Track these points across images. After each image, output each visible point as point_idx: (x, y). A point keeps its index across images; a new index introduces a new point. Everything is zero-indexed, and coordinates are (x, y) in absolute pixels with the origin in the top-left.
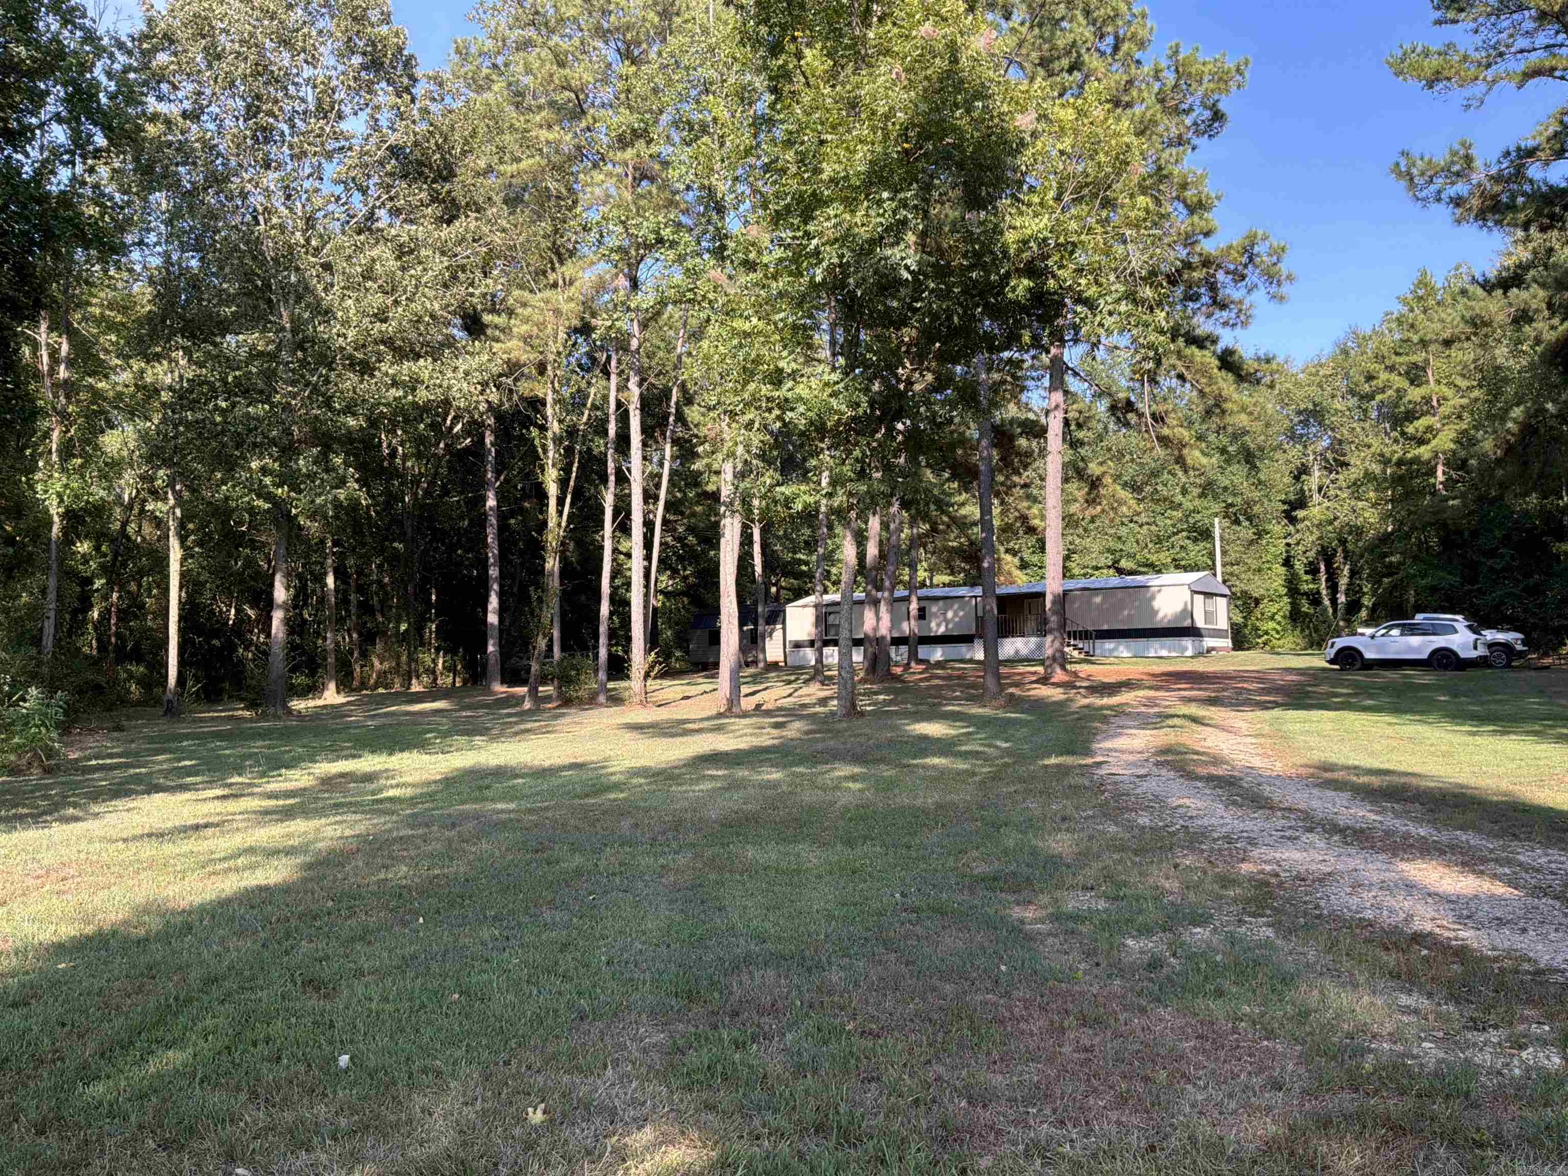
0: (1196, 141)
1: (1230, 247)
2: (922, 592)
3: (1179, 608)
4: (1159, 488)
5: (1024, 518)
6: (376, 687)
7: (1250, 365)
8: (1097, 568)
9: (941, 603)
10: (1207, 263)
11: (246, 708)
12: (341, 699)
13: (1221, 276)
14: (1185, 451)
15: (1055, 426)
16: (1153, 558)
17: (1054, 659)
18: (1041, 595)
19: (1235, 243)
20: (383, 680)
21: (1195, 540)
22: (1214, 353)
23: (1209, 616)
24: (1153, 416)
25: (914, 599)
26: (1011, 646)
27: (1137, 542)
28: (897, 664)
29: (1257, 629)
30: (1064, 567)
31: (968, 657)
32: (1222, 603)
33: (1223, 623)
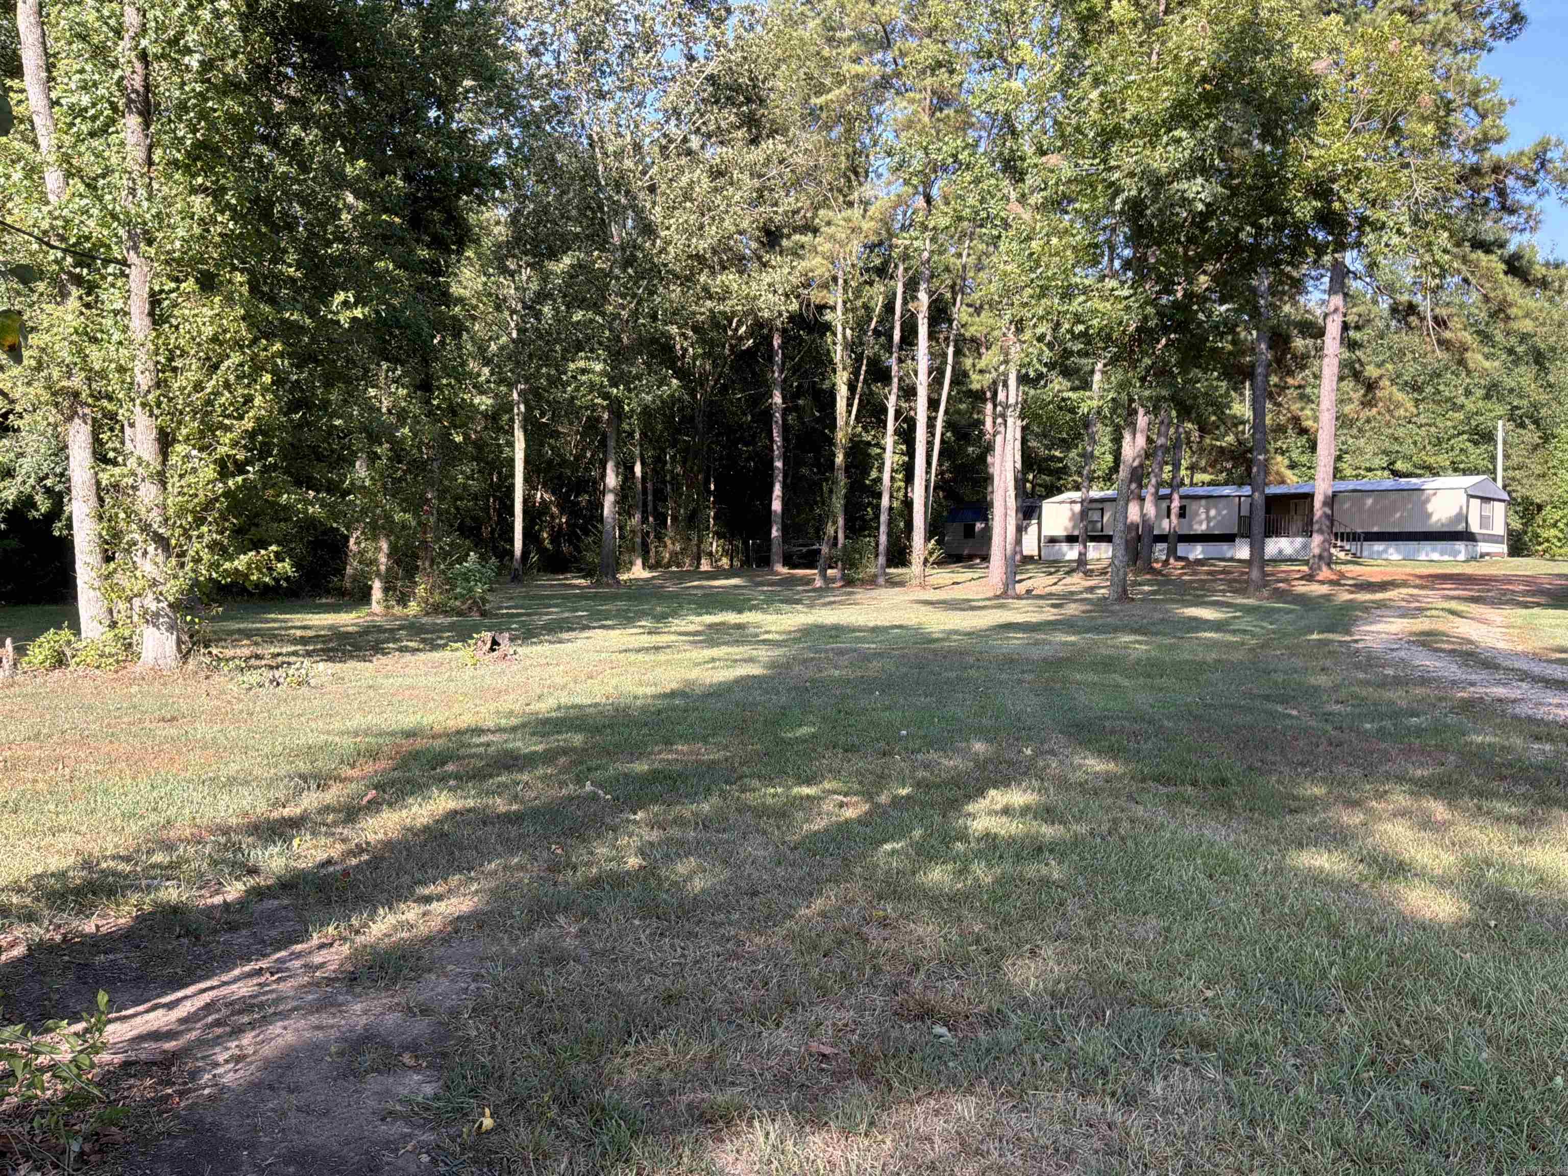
0: (1491, 43)
1: (1522, 153)
2: (1184, 490)
3: (1453, 512)
4: (1441, 388)
5: (1296, 420)
6: (669, 565)
7: (1539, 271)
8: (1369, 470)
9: (1203, 502)
10: (1496, 169)
11: (584, 577)
12: (646, 574)
13: (1510, 182)
14: (1468, 355)
15: (1333, 329)
16: (1431, 460)
17: (1320, 557)
18: (1309, 497)
19: (1526, 149)
20: (675, 559)
21: (1476, 443)
22: (1501, 258)
23: (1485, 521)
24: (1435, 318)
25: (1176, 496)
26: (1277, 546)
27: (1415, 443)
28: (1157, 561)
29: (1538, 536)
30: (1335, 468)
31: (1229, 555)
32: (1500, 508)
33: (1499, 529)
